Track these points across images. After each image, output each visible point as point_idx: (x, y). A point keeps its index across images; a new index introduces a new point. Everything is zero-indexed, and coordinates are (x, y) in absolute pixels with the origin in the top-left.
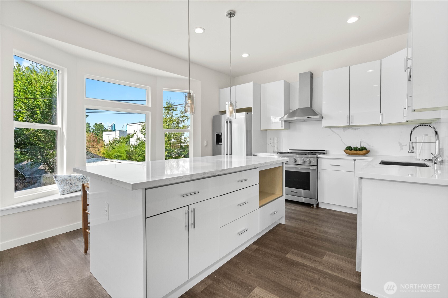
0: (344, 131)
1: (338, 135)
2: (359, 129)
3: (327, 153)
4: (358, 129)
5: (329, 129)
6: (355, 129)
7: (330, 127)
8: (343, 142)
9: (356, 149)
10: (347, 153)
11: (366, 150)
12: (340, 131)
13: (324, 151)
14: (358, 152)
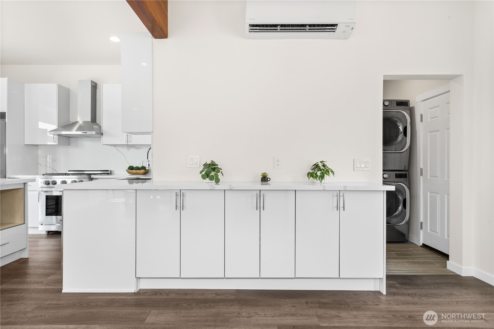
0: (128, 150)
1: (122, 153)
2: (142, 148)
3: (112, 173)
4: (140, 148)
5: (113, 147)
6: (138, 148)
7: (115, 146)
8: (127, 162)
9: (138, 168)
10: (129, 173)
11: (145, 169)
12: (124, 150)
13: (108, 171)
14: (138, 171)
